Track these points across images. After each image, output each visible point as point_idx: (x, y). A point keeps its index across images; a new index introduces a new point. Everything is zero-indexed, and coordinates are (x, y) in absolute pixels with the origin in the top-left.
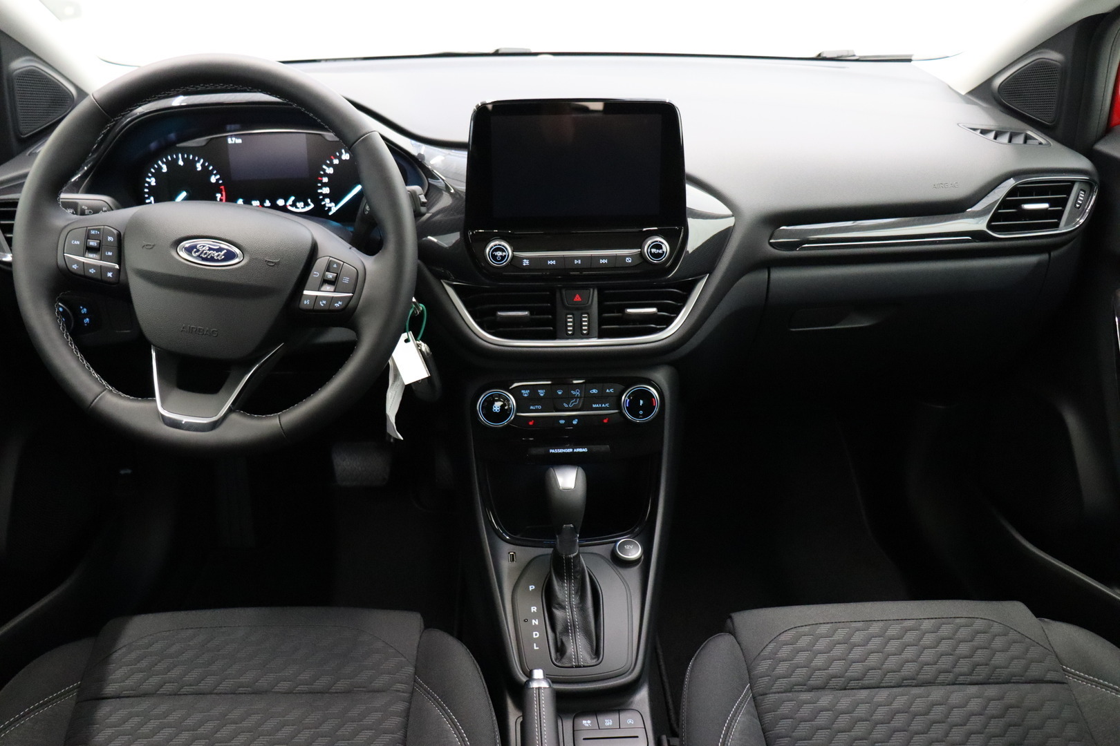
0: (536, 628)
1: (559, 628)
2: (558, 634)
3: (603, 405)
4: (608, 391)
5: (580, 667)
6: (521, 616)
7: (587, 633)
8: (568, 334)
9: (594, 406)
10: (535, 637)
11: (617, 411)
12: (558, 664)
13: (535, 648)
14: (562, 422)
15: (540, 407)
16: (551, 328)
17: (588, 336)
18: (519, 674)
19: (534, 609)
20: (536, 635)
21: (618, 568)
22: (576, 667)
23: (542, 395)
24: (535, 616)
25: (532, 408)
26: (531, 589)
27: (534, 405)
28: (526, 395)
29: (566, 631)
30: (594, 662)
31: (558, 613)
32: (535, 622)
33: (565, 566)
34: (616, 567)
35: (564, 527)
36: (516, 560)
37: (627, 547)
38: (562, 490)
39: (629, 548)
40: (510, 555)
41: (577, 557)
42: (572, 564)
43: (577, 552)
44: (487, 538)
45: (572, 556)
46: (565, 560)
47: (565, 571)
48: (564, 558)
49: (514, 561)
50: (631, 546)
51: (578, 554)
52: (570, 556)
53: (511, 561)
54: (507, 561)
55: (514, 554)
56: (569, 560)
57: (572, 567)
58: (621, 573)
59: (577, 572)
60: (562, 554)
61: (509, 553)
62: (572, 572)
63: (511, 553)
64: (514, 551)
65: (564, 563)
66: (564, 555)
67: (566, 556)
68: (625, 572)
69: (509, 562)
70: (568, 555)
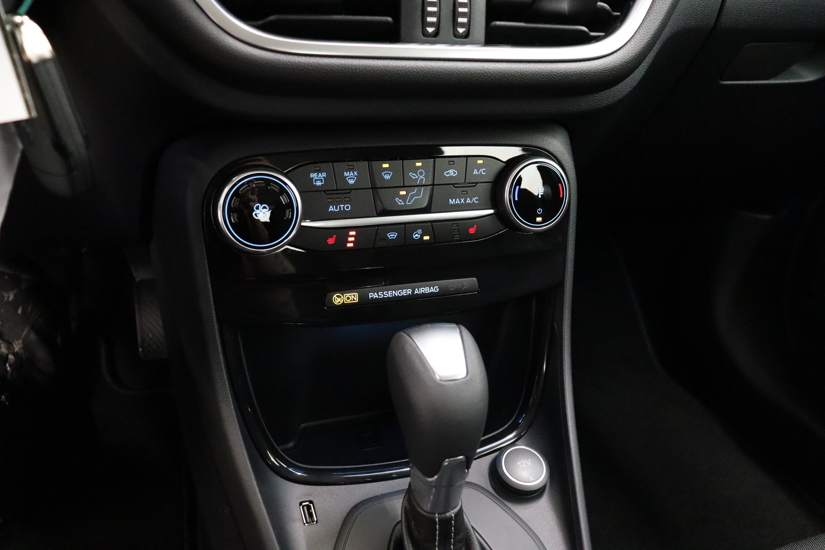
3: (468, 201)
4: (475, 172)
8: (425, 34)
9: (451, 202)
11: (491, 211)
14: (392, 236)
15: (347, 207)
16: (390, 19)
17: (465, 38)
21: (510, 505)
23: (351, 182)
25: (331, 209)
27: (336, 204)
28: (319, 183)
33: (437, 535)
34: (506, 503)
35: (446, 464)
36: (318, 518)
37: (520, 462)
38: (442, 382)
39: (523, 463)
40: (303, 507)
41: (460, 514)
42: (452, 529)
43: (460, 503)
44: (255, 483)
45: (452, 513)
46: (438, 523)
47: (437, 543)
48: (437, 519)
49: (314, 521)
50: (528, 461)
51: (461, 507)
52: (448, 514)
53: (308, 521)
54: (301, 524)
55: (312, 505)
56: (446, 522)
57: (451, 535)
58: (520, 515)
59: (460, 542)
60: (432, 513)
61: (301, 504)
62: (451, 544)
63: (303, 504)
64: (310, 499)
65: (438, 529)
66: (437, 515)
67: (441, 516)
68: (526, 511)
69: (305, 524)
70: (445, 513)
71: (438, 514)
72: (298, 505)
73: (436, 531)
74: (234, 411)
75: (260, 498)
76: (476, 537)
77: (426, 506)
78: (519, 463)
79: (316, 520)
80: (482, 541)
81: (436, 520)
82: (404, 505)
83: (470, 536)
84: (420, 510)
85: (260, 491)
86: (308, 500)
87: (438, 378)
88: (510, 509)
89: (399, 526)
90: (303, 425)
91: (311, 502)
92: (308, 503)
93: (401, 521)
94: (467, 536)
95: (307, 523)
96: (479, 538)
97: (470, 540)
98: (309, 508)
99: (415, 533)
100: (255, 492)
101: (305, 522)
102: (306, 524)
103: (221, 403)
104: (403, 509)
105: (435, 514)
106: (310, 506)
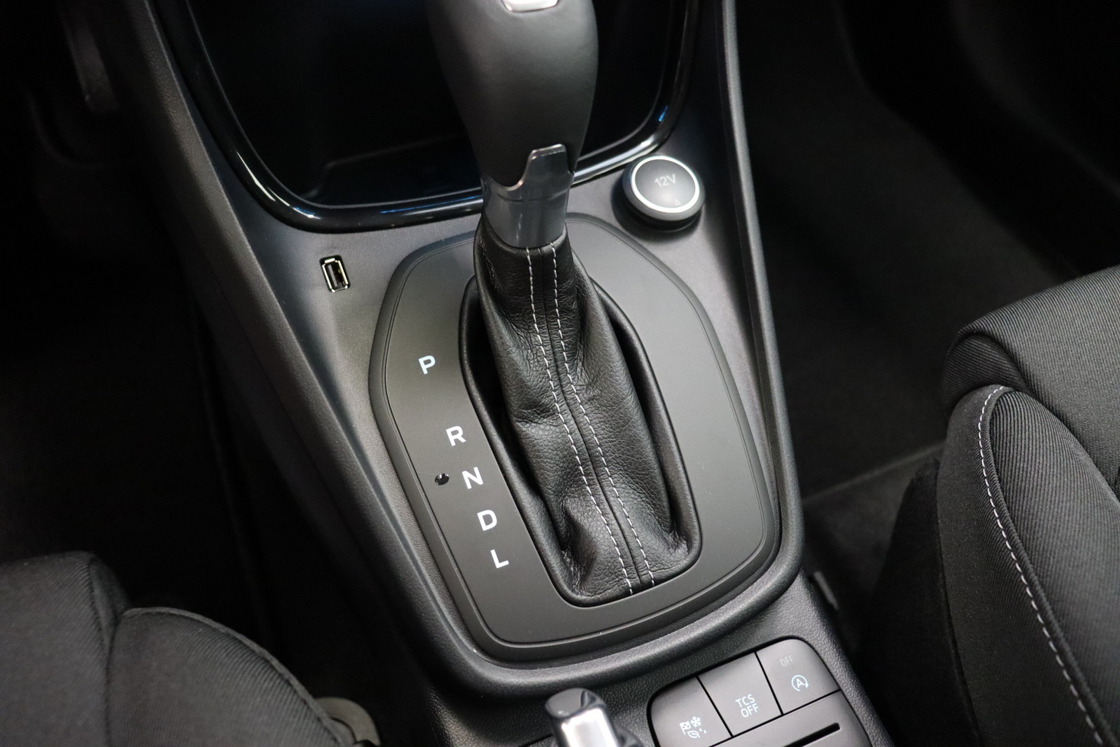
0: (479, 497)
1: (550, 477)
2: (551, 497)
5: (649, 585)
6: (425, 470)
7: (636, 474)
10: (485, 528)
12: (579, 597)
13: (498, 565)
18: (466, 657)
19: (455, 435)
20: (487, 519)
21: (645, 245)
22: (637, 589)
24: (464, 457)
26: (425, 368)
29: (571, 478)
30: (680, 556)
31: (537, 433)
32: (472, 478)
33: (532, 283)
34: (640, 242)
35: (534, 158)
36: (350, 280)
37: (659, 179)
38: (515, 15)
39: (663, 180)
40: (326, 267)
41: (565, 248)
42: (554, 272)
43: (564, 232)
44: (240, 229)
45: (552, 247)
46: (530, 263)
47: (532, 296)
48: (529, 257)
49: (345, 285)
50: (672, 178)
51: (567, 237)
52: (545, 249)
53: (336, 285)
54: (325, 290)
55: (339, 262)
56: (543, 262)
57: (554, 283)
58: (661, 258)
59: (569, 293)
60: (519, 248)
61: (322, 262)
62: (555, 297)
63: (327, 262)
64: (336, 253)
65: (531, 273)
66: (528, 251)
67: (535, 251)
68: (670, 252)
69: (330, 290)
70: (540, 247)
71: (529, 249)
72: (319, 263)
73: (529, 276)
74: (192, 120)
75: (251, 251)
76: (597, 292)
77: (512, 238)
78: (657, 180)
79: (347, 283)
80: (604, 296)
81: (527, 258)
82: (477, 242)
83: (584, 286)
84: (501, 245)
85: (249, 241)
86: (332, 255)
87: (510, 8)
88: (646, 250)
89: (474, 284)
90: (331, 165)
91: (338, 258)
92: (333, 260)
93: (475, 277)
94: (580, 286)
95: (334, 288)
96: (600, 292)
97: (584, 291)
98: (335, 266)
99: (498, 285)
100: (242, 243)
101: (331, 287)
102: (333, 291)
103: (170, 109)
104: (476, 249)
105: (525, 249)
106: (337, 264)
